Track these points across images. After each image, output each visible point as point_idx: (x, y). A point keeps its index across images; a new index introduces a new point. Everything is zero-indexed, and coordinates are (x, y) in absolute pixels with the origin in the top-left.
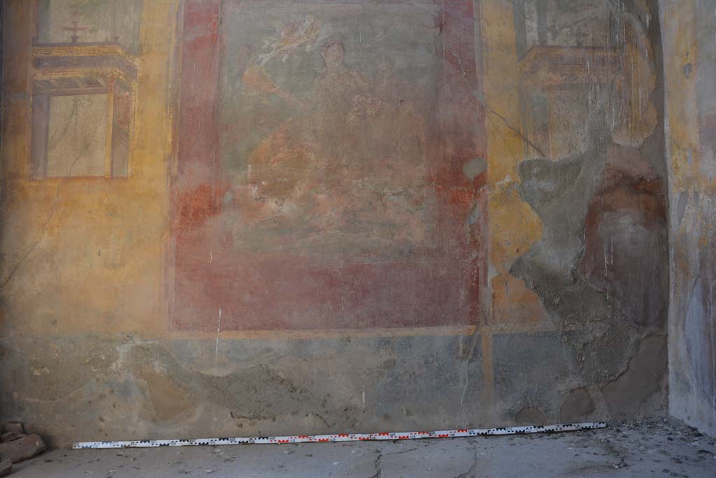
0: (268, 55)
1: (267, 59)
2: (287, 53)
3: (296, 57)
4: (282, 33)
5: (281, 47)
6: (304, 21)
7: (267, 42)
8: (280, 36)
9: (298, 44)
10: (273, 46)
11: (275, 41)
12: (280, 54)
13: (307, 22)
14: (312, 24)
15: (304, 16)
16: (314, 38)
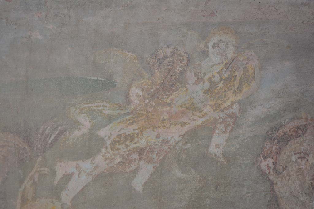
0: (86, 165)
1: (84, 179)
2: (150, 161)
3: (178, 173)
4: (135, 92)
5: (131, 138)
6: (205, 54)
7: (85, 122)
8: (129, 102)
9: (186, 128)
10: (103, 133)
11: (110, 119)
12: (126, 161)
13: (214, 58)
14: (229, 65)
15: (204, 38)
16: (236, 109)
